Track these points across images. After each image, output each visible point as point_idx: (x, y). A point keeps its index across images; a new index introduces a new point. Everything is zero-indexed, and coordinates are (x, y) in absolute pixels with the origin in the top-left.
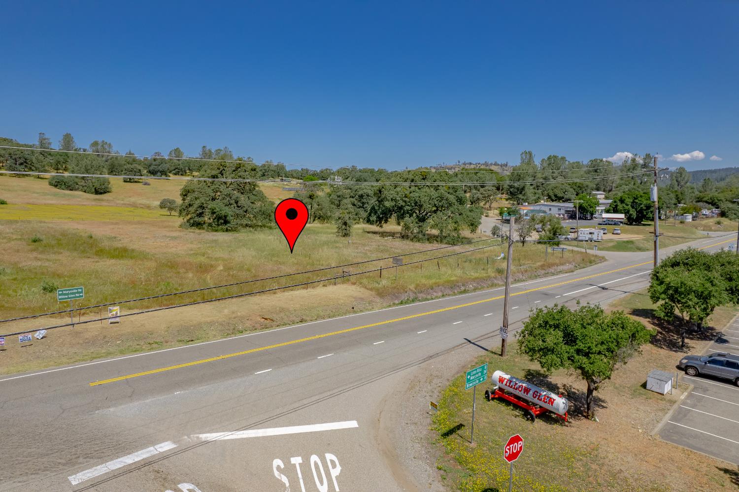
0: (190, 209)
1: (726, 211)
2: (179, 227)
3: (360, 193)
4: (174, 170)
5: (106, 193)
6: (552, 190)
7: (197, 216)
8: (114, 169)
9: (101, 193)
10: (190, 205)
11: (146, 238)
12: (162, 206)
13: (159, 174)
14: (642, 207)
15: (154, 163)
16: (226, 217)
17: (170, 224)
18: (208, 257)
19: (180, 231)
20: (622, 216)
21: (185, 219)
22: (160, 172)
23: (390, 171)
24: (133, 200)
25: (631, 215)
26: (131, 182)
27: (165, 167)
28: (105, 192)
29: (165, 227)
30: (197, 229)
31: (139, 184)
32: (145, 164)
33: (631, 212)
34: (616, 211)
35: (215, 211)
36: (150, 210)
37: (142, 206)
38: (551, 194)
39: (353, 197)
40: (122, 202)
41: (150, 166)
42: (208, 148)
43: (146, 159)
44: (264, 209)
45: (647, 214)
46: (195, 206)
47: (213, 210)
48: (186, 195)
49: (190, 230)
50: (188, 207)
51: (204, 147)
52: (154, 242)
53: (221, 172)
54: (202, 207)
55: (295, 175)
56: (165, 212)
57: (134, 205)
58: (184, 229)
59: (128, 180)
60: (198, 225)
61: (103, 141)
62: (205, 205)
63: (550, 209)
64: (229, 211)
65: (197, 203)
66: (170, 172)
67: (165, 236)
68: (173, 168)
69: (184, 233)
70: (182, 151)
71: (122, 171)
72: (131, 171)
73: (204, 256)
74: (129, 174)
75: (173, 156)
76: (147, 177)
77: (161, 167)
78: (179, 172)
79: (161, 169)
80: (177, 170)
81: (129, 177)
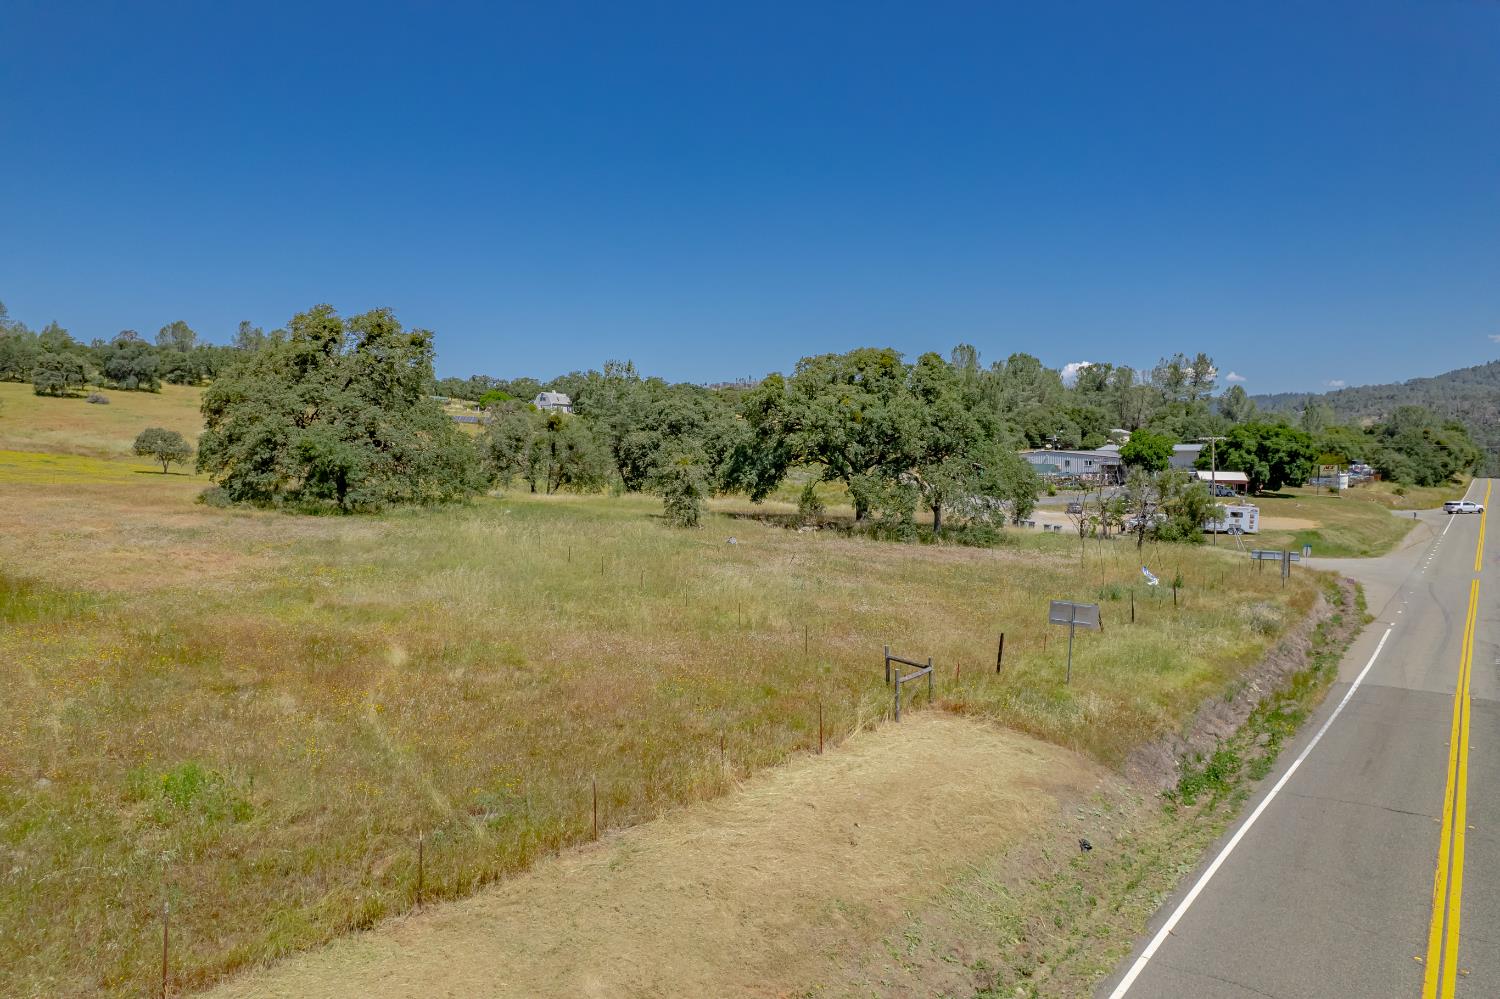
0: (233, 449)
1: (1391, 468)
2: (196, 503)
3: (673, 418)
4: (172, 372)
6: (1035, 424)
7: (255, 469)
8: (8, 364)
10: (231, 439)
11: (90, 536)
12: (143, 447)
13: (132, 380)
14: (1281, 458)
15: (120, 352)
16: (344, 470)
17: (168, 493)
18: (329, 607)
19: (203, 513)
20: (1241, 477)
21: (217, 479)
22: (136, 375)
23: (672, 383)
24: (59, 436)
25: (1258, 474)
26: (56, 396)
27: (149, 362)
29: (152, 503)
30: (255, 509)
31: (78, 400)
32: (95, 355)
33: (1257, 468)
34: (1223, 464)
35: (312, 453)
36: (104, 460)
37: (82, 451)
38: (1033, 432)
39: (653, 429)
40: (27, 441)
41: (109, 359)
42: (254, 326)
43: (98, 343)
44: (446, 451)
45: (1291, 472)
46: (250, 440)
47: (307, 450)
48: (218, 412)
49: (231, 510)
50: (226, 443)
51: (244, 324)
52: (115, 550)
53: (326, 346)
54: (269, 442)
55: (457, 390)
56: (151, 463)
57: (62, 450)
58: (214, 509)
59: (49, 390)
60: (258, 496)
62: (279, 438)
63: (1067, 463)
64: (355, 455)
65: (253, 434)
66: (162, 376)
67: (156, 529)
68: (168, 367)
69: (219, 520)
70: (190, 328)
71: (31, 369)
72: (58, 369)
73: (311, 600)
74: (52, 375)
75: (170, 339)
76: (100, 385)
77: (138, 364)
78: (183, 377)
79: (137, 369)
80: (178, 372)
81: (51, 382)
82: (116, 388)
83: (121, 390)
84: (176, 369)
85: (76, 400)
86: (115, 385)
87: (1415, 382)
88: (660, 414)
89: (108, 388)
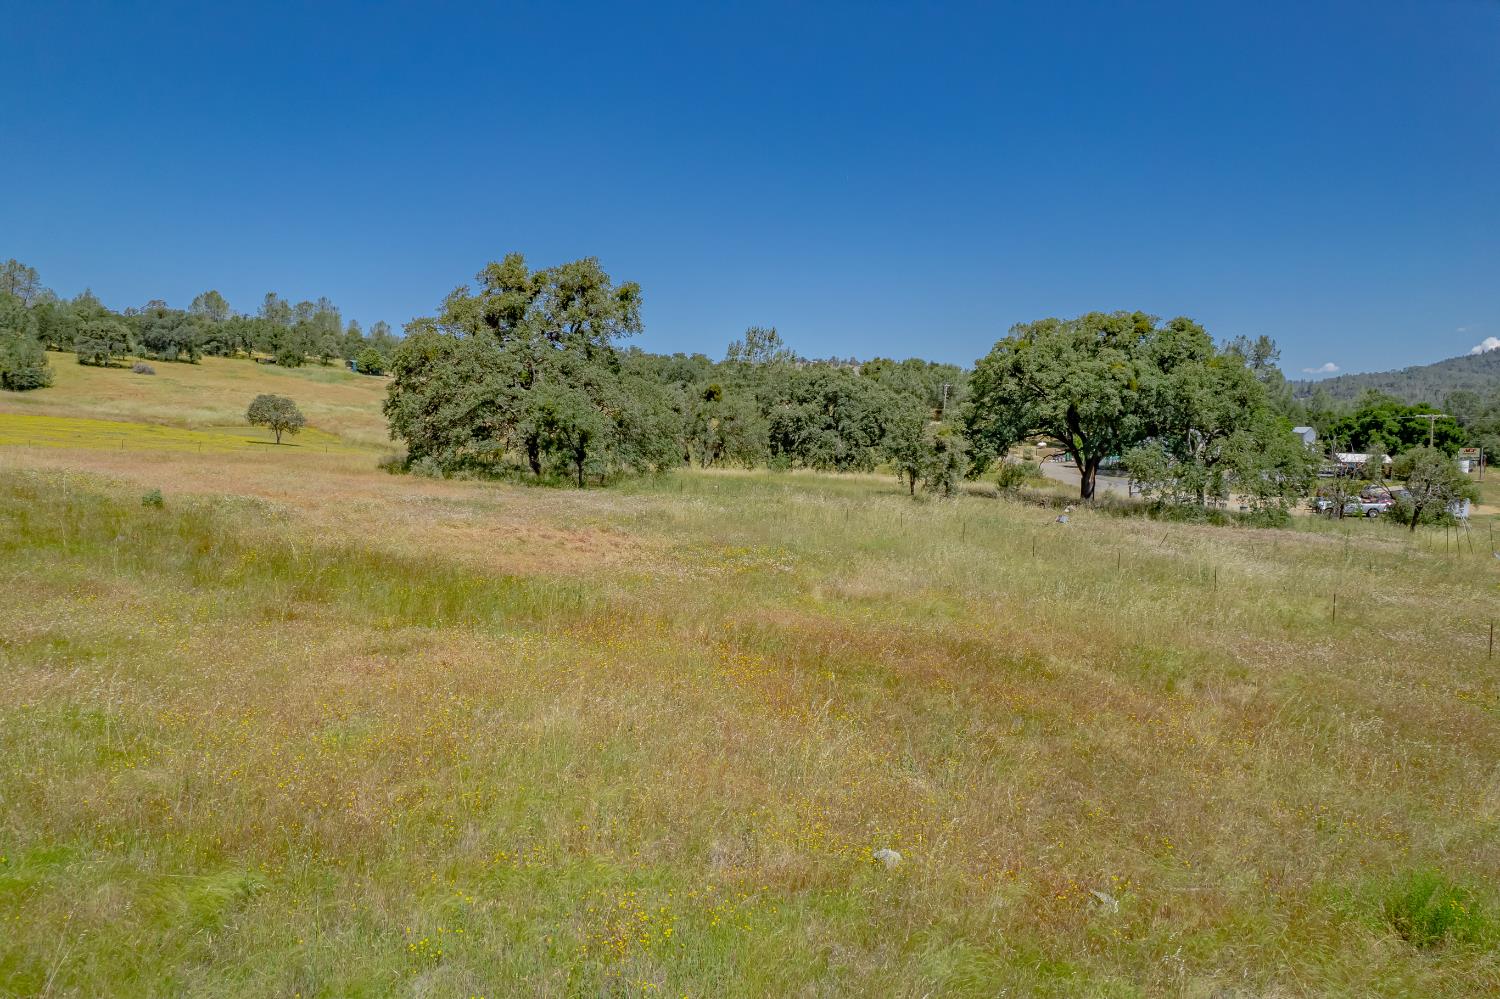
4: (208, 343)
5: (35, 387)
9: (21, 388)
12: (256, 416)
13: (172, 350)
15: (160, 322)
22: (176, 345)
26: (100, 365)
27: (194, 332)
28: (33, 387)
31: (122, 370)
32: (135, 324)
33: (1401, 450)
41: (149, 327)
42: (280, 297)
43: (132, 312)
51: (270, 295)
59: (93, 360)
61: (13, 263)
66: (200, 347)
68: (205, 338)
70: (223, 298)
72: (102, 337)
74: (96, 344)
75: (202, 309)
76: (142, 356)
77: (178, 334)
78: (218, 348)
79: (177, 338)
80: (215, 344)
81: (95, 351)
82: (156, 359)
83: (161, 360)
84: (212, 340)
85: (118, 370)
86: (156, 355)
87: (1411, 370)
88: (812, 384)
89: (148, 359)
